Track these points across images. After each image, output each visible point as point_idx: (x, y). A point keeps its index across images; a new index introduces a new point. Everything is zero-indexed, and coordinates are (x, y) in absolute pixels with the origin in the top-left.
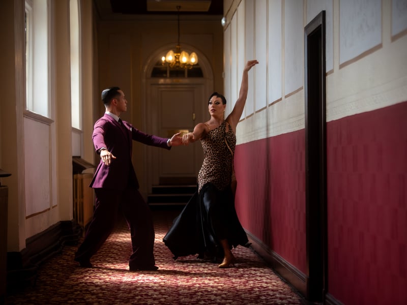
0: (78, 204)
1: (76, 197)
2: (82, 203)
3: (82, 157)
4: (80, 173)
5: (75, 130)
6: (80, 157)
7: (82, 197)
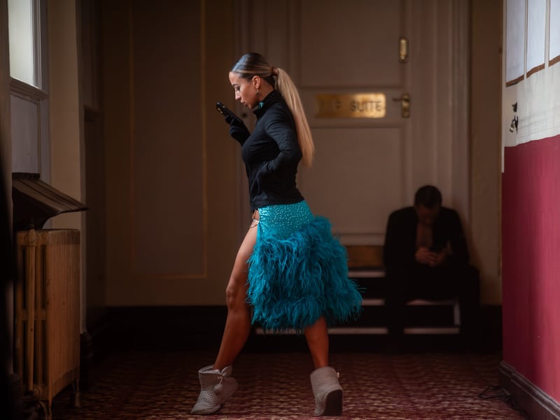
0: (31, 325)
1: (25, 306)
2: (44, 323)
3: (44, 178)
4: (39, 227)
5: (19, 87)
6: (36, 177)
7: (44, 303)
